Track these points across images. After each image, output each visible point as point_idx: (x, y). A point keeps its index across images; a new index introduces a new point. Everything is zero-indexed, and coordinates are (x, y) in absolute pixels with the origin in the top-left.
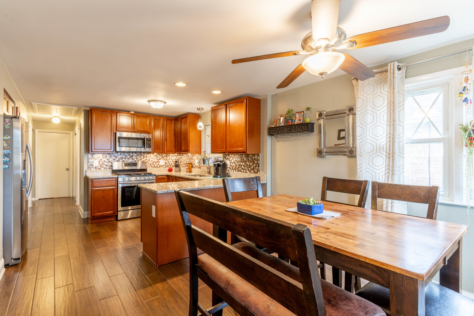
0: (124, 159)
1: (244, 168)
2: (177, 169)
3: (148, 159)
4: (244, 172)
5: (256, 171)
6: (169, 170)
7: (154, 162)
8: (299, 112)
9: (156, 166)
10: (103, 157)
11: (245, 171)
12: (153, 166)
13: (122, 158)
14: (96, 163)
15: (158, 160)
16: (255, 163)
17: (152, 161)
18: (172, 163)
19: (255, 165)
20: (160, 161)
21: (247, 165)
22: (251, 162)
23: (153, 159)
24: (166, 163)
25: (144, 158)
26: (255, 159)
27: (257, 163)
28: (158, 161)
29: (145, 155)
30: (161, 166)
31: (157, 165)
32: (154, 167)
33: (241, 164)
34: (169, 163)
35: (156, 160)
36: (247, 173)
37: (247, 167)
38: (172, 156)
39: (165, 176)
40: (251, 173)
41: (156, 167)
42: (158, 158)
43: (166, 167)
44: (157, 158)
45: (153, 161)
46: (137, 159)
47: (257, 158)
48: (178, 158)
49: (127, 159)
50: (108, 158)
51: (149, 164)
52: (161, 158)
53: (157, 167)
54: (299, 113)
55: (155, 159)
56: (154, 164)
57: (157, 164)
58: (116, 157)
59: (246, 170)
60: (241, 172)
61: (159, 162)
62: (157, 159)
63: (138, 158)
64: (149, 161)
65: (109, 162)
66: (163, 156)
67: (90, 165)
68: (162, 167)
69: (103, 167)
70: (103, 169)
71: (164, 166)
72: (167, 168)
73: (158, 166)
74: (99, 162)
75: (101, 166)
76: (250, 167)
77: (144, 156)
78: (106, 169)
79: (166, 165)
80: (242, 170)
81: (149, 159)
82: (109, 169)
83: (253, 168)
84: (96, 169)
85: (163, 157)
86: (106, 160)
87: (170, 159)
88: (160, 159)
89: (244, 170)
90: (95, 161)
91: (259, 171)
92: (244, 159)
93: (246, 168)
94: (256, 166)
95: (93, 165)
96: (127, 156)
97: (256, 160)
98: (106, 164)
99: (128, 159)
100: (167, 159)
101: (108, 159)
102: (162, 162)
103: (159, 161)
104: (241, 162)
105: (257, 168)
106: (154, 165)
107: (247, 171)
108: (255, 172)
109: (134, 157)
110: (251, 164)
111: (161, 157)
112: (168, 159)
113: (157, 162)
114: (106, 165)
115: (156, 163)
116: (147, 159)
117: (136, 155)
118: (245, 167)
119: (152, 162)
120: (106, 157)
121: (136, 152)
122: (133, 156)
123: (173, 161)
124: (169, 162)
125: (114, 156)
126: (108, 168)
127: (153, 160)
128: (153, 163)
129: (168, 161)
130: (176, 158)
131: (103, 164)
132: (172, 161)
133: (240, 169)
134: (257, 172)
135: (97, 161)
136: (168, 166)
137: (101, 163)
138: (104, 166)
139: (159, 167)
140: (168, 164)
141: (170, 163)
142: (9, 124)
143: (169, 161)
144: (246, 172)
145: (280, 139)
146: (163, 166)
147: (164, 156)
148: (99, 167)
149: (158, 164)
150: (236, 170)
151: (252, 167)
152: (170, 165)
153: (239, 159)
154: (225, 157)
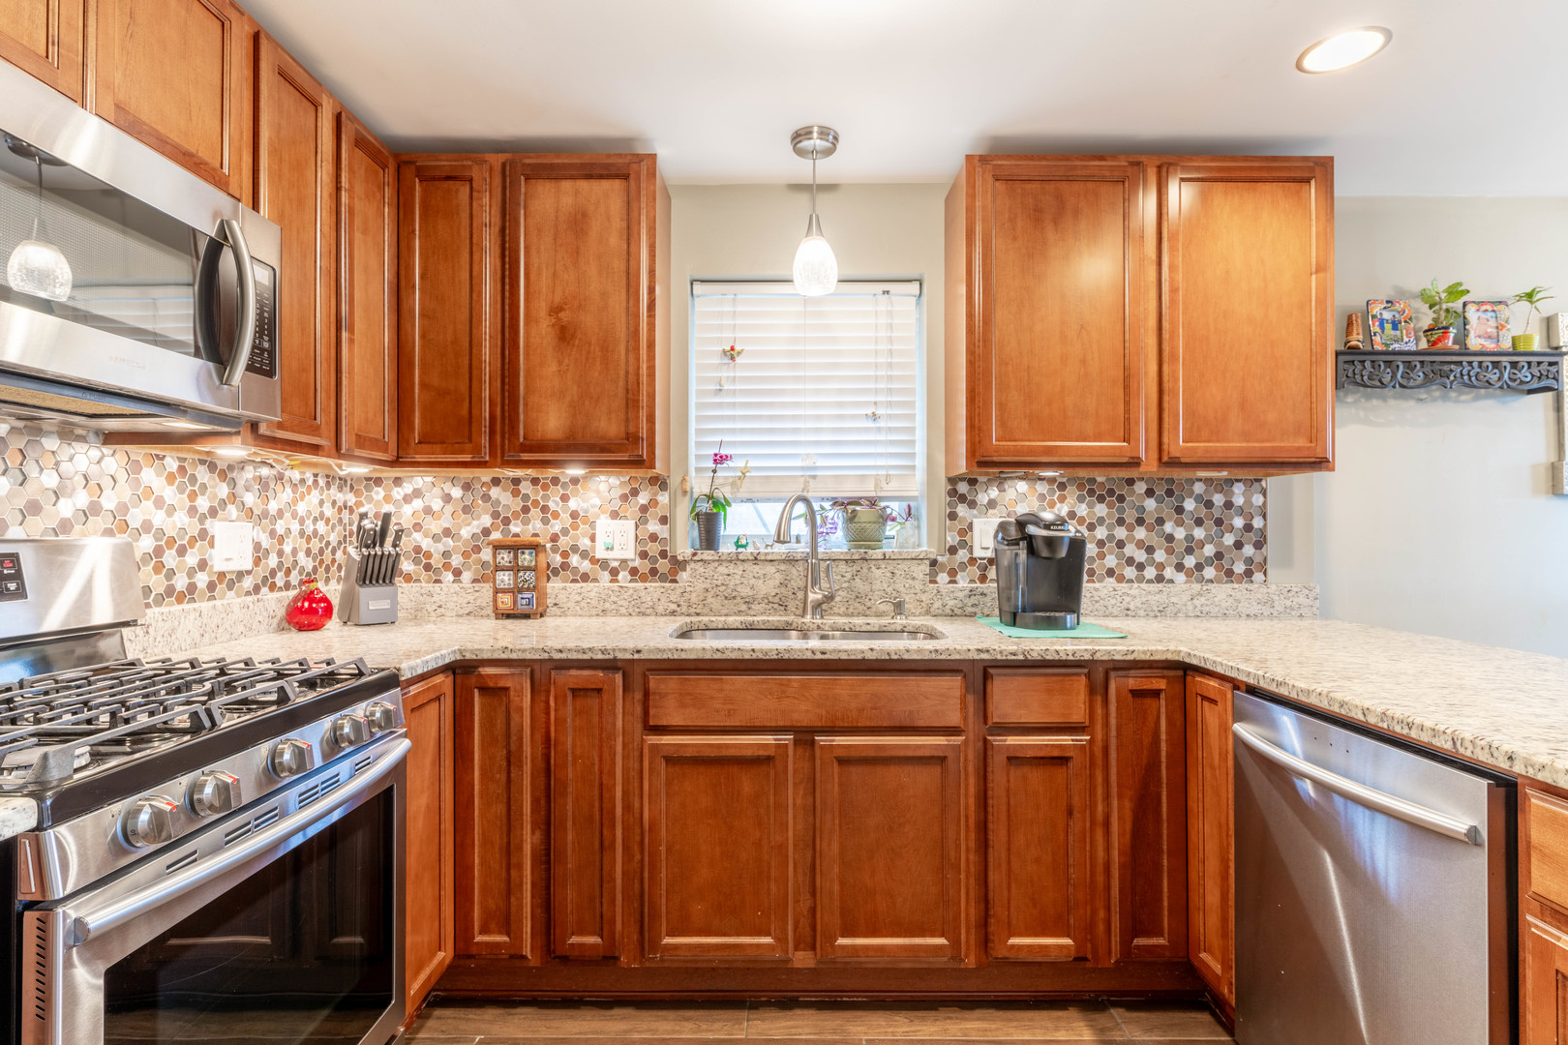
1: (1141, 556)
2: (380, 598)
4: (1140, 579)
5: (1239, 568)
6: (290, 611)
7: (172, 541)
8: (1482, 303)
9: (180, 581)
11: (1150, 572)
12: (158, 582)
15: (203, 518)
16: (1231, 529)
17: (147, 526)
18: (295, 552)
19: (1229, 540)
20: (215, 527)
21: (1170, 538)
22: (1199, 522)
23: (159, 503)
24: (257, 546)
25: (65, 490)
26: (1229, 505)
27: (1248, 528)
28: (203, 534)
29: (79, 463)
30: (222, 575)
31: (191, 572)
32: (170, 591)
33: (1121, 533)
34: (280, 553)
35: (182, 519)
36: (1171, 581)
37: (1170, 551)
38: (294, 487)
40: (1201, 580)
41: (180, 599)
42: (203, 504)
43: (257, 589)
44: (193, 496)
45: (159, 533)
47: (1248, 502)
52: (223, 503)
53: (191, 587)
54: (1484, 308)
55: (171, 510)
56: (170, 559)
57: (191, 559)
59: (1161, 567)
60: (1121, 579)
61: (212, 545)
62: (192, 511)
64: (123, 525)
68: (231, 586)
71: (248, 583)
72: (276, 602)
73: (202, 579)
76: (1189, 551)
79: (261, 572)
80: (1130, 572)
81: (124, 508)
83: (1219, 556)
85: (240, 492)
87: (288, 515)
88: (213, 512)
89: (1141, 567)
91: (1263, 567)
92: (1142, 509)
93: (1160, 556)
94: (1238, 545)
97: (1241, 511)
100: (265, 513)
102: (231, 544)
103: (208, 523)
104: (1121, 522)
105: (1248, 550)
106: (170, 573)
107: (1169, 572)
108: (1230, 573)
110: (1199, 533)
111: (223, 490)
112: (273, 507)
113: (193, 541)
115: (182, 551)
118: (1150, 550)
119: (148, 541)
123: (302, 533)
124: (281, 540)
127: (158, 518)
128: (158, 552)
129: (272, 533)
130: (321, 503)
132: (295, 527)
133: (1111, 561)
134: (1249, 573)
136: (274, 573)
139: (211, 586)
140: (273, 561)
141: (287, 548)
143: (280, 527)
144: (1160, 579)
145: (1353, 411)
146: (241, 575)
147: (248, 485)
149: (203, 565)
151: (1209, 550)
152: (288, 572)
153: (1101, 510)
154: (962, 498)
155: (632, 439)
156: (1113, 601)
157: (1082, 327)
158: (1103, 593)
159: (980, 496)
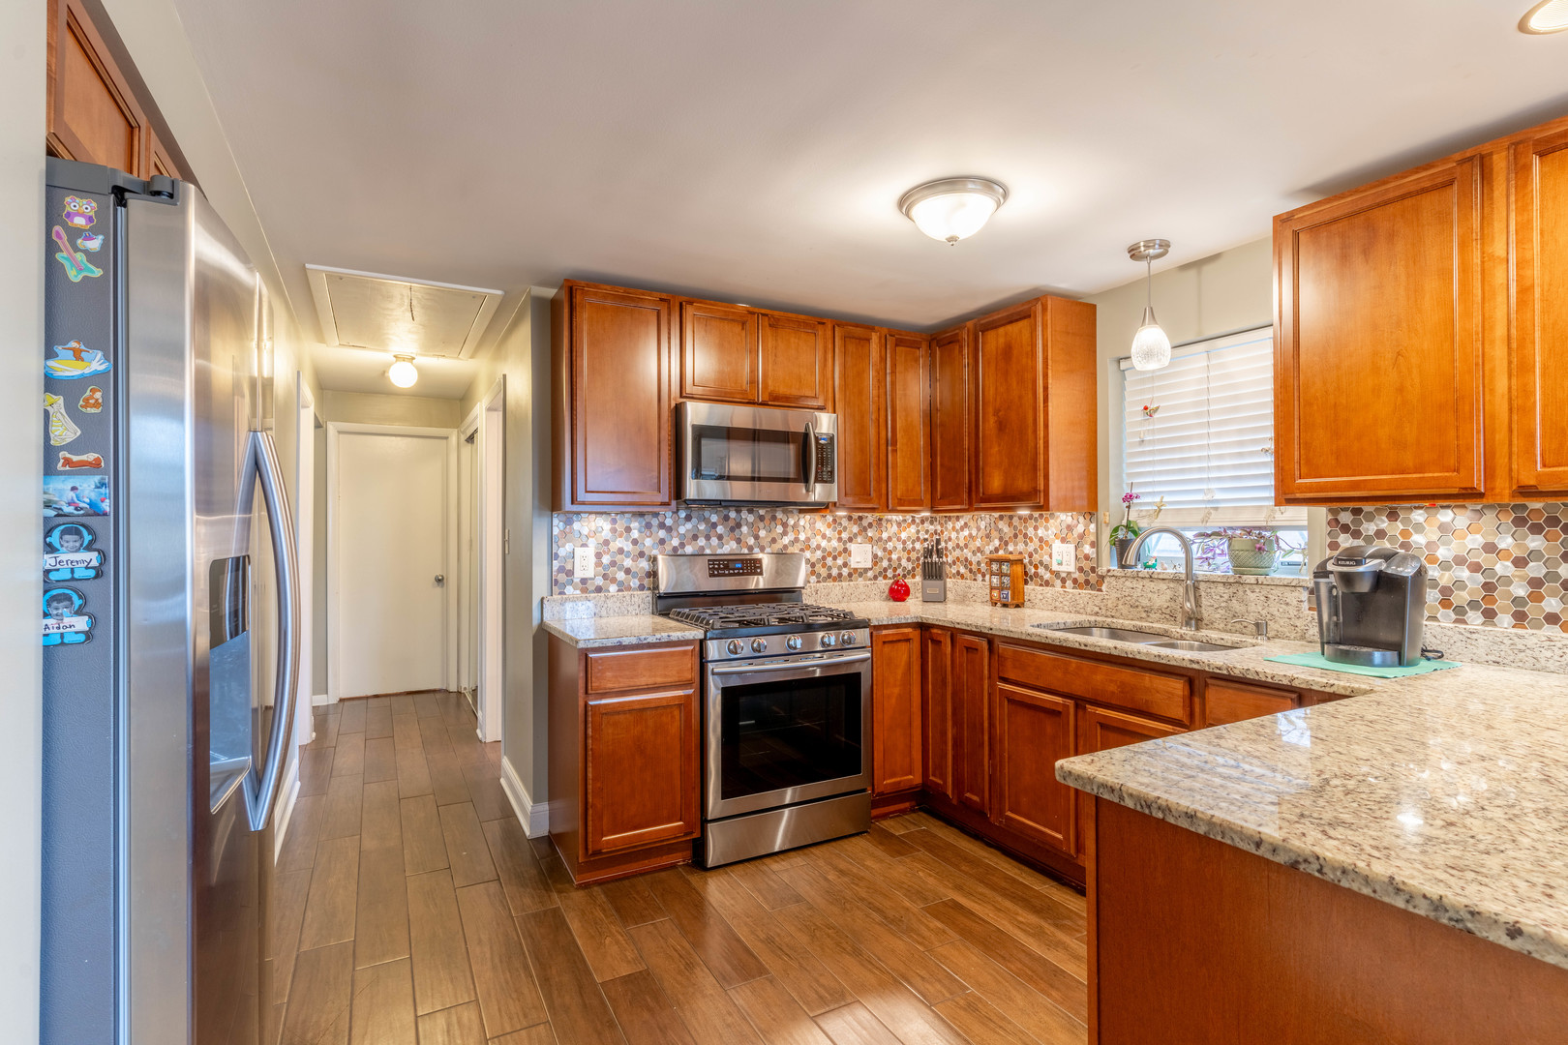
0: (702, 542)
2: (934, 586)
3: (802, 537)
6: (891, 590)
7: (830, 554)
9: (835, 572)
10: (613, 531)
12: (824, 572)
13: (695, 537)
14: (585, 564)
15: (845, 543)
17: (818, 547)
18: (899, 559)
20: (852, 547)
23: (824, 536)
24: (875, 556)
25: (785, 533)
28: (845, 550)
29: (791, 522)
30: (856, 570)
31: (840, 568)
32: (829, 576)
34: (890, 560)
35: (835, 543)
38: (899, 524)
39: (910, 630)
41: (835, 580)
42: (845, 536)
43: (876, 578)
44: (840, 533)
45: (824, 550)
46: (757, 537)
48: (927, 532)
49: (714, 541)
50: (635, 534)
51: (807, 562)
52: (855, 535)
53: (840, 575)
55: (830, 540)
56: (829, 561)
57: (840, 562)
58: (669, 529)
61: (850, 556)
62: (840, 539)
63: (762, 533)
64: (808, 547)
65: (642, 554)
66: (865, 523)
67: (561, 569)
68: (861, 575)
69: (614, 580)
70: (613, 588)
71: (870, 574)
72: (884, 584)
73: (845, 571)
74: (599, 555)
75: (605, 577)
77: (785, 525)
78: (629, 588)
79: (877, 569)
81: (808, 539)
82: (642, 588)
84: (584, 590)
85: (865, 529)
86: (628, 547)
87: (894, 539)
88: (850, 540)
90: (579, 551)
95: (570, 573)
96: (714, 525)
98: (628, 563)
99: (720, 537)
100: (880, 539)
101: (635, 542)
102: (861, 555)
103: (848, 545)
106: (830, 568)
109: (745, 529)
111: (855, 529)
112: (885, 536)
113: (840, 554)
114: (628, 571)
115: (835, 558)
116: (797, 540)
117: (751, 518)
119: (819, 554)
120: (628, 530)
121: (752, 505)
122: (739, 525)
123: (904, 549)
124: (890, 552)
125: (662, 526)
126: (635, 583)
127: (824, 544)
128: (824, 558)
129: (885, 549)
130: (918, 532)
131: (613, 563)
132: (900, 546)
135: (590, 552)
136: (885, 570)
137: (606, 559)
138: (621, 576)
139: (850, 575)
140: (885, 563)
141: (894, 556)
142: (95, 244)
143: (890, 546)
146: (866, 570)
147: (870, 525)
148: (599, 581)
149: (845, 565)
150: (1490, 615)
152: (895, 570)
153: (1535, 542)
154: (1345, 528)
155: (1035, 491)
156: (1549, 654)
157: (1399, 354)
158: (1531, 641)
159: (1365, 525)
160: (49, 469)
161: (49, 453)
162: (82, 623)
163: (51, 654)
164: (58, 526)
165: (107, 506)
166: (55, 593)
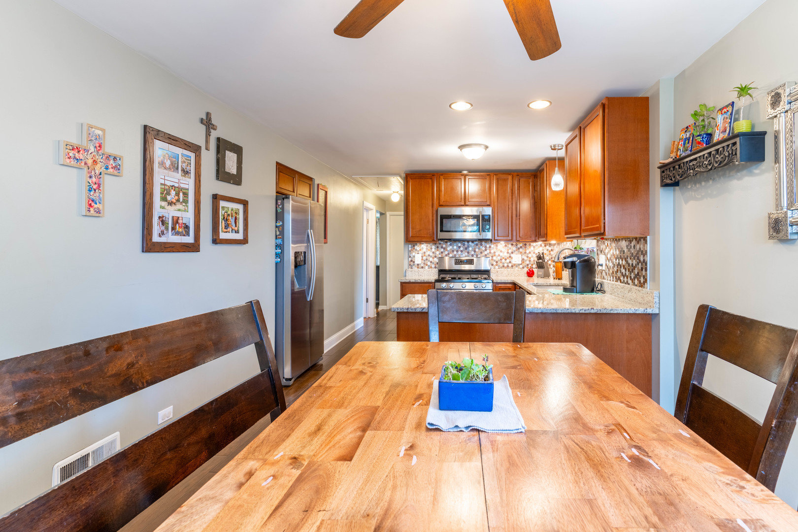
0: (455, 253)
1: (624, 271)
2: (541, 271)
3: (492, 251)
4: (624, 282)
5: (642, 280)
6: (528, 273)
7: (503, 258)
8: (723, 108)
9: (506, 265)
10: (427, 249)
11: (625, 279)
12: (501, 265)
13: (453, 251)
14: (418, 259)
15: (510, 254)
16: (640, 261)
17: (499, 255)
18: (534, 261)
19: (640, 266)
21: (629, 265)
22: (634, 258)
23: (501, 251)
24: (523, 259)
25: (486, 250)
26: (640, 249)
27: (644, 260)
28: (510, 257)
29: (488, 246)
30: (515, 264)
31: (508, 263)
32: (503, 266)
33: (621, 262)
34: (530, 261)
35: (506, 254)
37: (629, 270)
38: (534, 247)
39: (511, 285)
41: (506, 268)
42: (510, 251)
43: (523, 268)
44: (508, 250)
45: (501, 257)
46: (475, 251)
47: (644, 249)
48: (548, 250)
49: (460, 253)
50: (433, 250)
51: (495, 261)
52: (514, 251)
53: (508, 266)
55: (504, 253)
56: (503, 260)
57: (508, 261)
58: (444, 249)
59: (627, 277)
60: (620, 281)
61: (512, 259)
62: (508, 253)
63: (477, 250)
64: (495, 255)
65: (435, 257)
66: (519, 246)
67: (411, 261)
68: (517, 266)
69: (427, 265)
70: (427, 267)
71: (521, 266)
72: (526, 270)
73: (510, 265)
74: (422, 257)
75: (424, 264)
76: (632, 271)
77: (486, 247)
78: (431, 267)
79: (524, 264)
80: (622, 278)
81: (495, 253)
82: (435, 267)
83: (638, 274)
84: (418, 268)
85: (519, 249)
86: (431, 254)
87: (532, 253)
88: (512, 253)
90: (416, 255)
91: (646, 280)
92: (624, 251)
93: (627, 273)
94: (642, 269)
95: (414, 262)
96: (460, 247)
97: (642, 253)
98: (431, 259)
99: (462, 251)
100: (525, 253)
101: (433, 253)
102: (517, 258)
103: (512, 255)
104: (621, 257)
106: (504, 263)
107: (629, 280)
109: (470, 249)
110: (634, 263)
111: (514, 248)
112: (528, 252)
113: (508, 258)
114: (431, 262)
115: (506, 260)
116: (490, 253)
117: (473, 244)
118: (626, 270)
119: (499, 258)
120: (431, 249)
121: (473, 241)
122: (468, 247)
123: (532, 257)
125: (442, 247)
126: (433, 266)
127: (501, 254)
128: (501, 259)
129: (527, 257)
130: (539, 250)
131: (427, 259)
132: (535, 255)
133: (619, 274)
135: (420, 255)
136: (528, 265)
137: (424, 258)
138: (429, 263)
139: (512, 266)
140: (528, 262)
143: (530, 255)
146: (519, 265)
147: (521, 247)
148: (422, 265)
149: (510, 262)
150: (613, 277)
151: (636, 271)
152: (531, 265)
160: (276, 238)
161: (276, 236)
162: (279, 260)
163: (276, 264)
164: (277, 246)
165: (282, 243)
166: (277, 255)
